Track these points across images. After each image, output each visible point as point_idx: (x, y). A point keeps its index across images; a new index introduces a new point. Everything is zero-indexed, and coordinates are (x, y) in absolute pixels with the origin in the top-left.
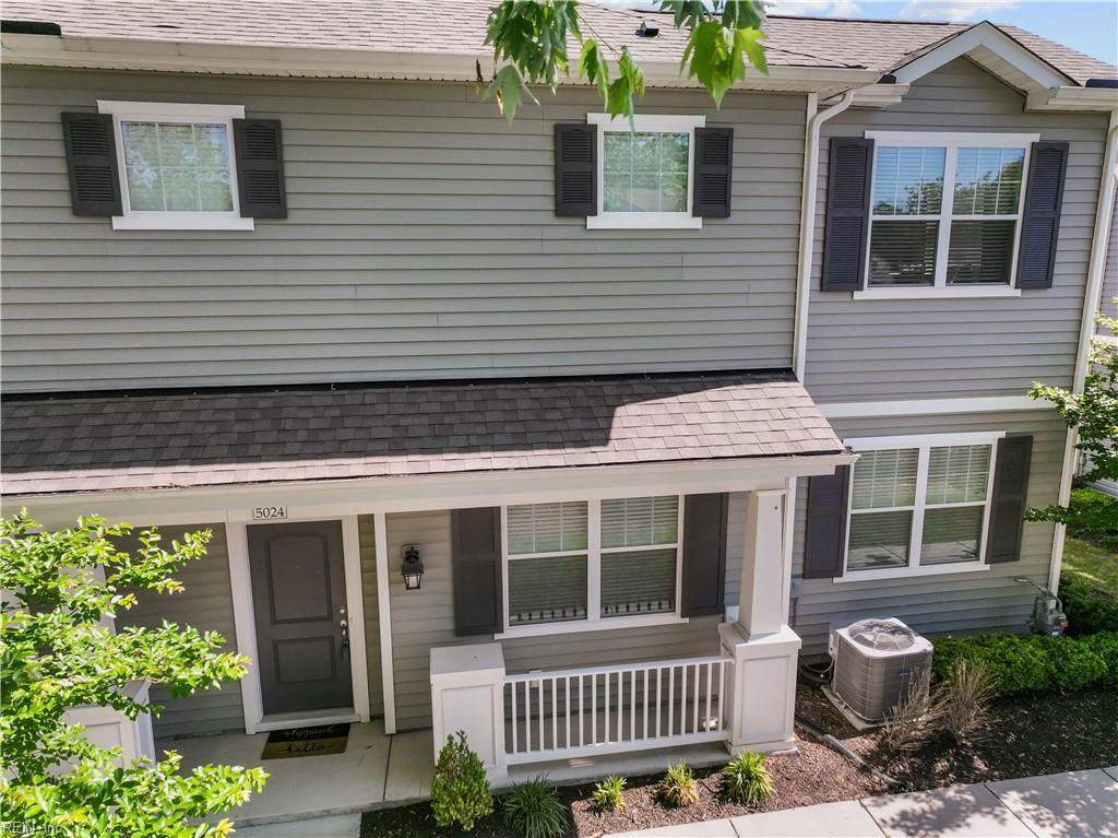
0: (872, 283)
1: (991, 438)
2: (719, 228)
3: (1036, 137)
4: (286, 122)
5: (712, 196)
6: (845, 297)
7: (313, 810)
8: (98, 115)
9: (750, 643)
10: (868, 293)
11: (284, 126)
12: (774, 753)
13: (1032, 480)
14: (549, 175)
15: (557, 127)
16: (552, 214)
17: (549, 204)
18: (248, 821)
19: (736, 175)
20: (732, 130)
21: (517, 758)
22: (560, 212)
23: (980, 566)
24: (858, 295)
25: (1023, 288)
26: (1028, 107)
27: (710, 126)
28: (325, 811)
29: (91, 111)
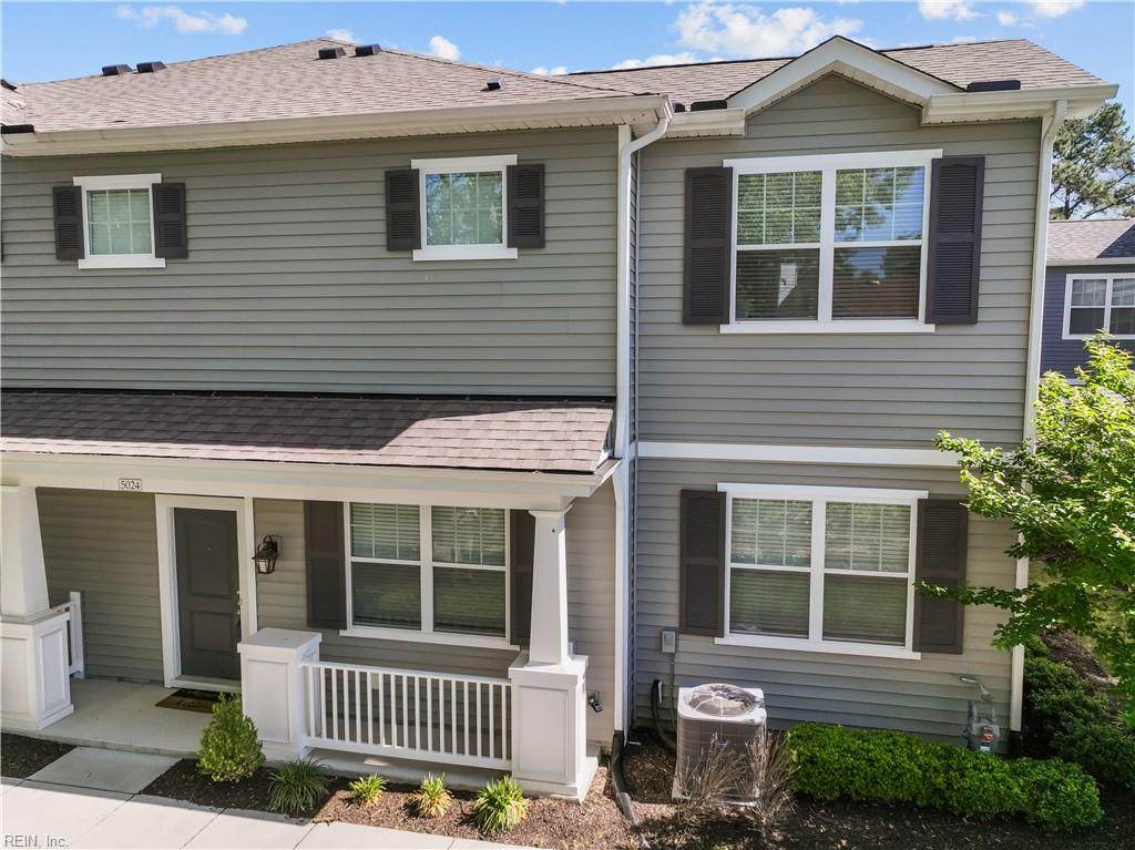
0: (739, 316)
1: (910, 497)
2: (535, 258)
3: (938, 153)
4: (190, 184)
5: (527, 227)
6: (708, 331)
7: (147, 746)
8: (73, 187)
9: (526, 669)
10: (735, 327)
11: (187, 187)
12: (553, 796)
13: (972, 555)
14: (381, 214)
15: (387, 173)
16: (385, 248)
17: (382, 240)
18: (103, 743)
19: (550, 208)
20: (543, 166)
21: (325, 743)
22: (391, 247)
23: (906, 652)
24: (724, 329)
25: (939, 323)
26: (925, 121)
27: (522, 163)
28: (156, 749)
29: (69, 185)
